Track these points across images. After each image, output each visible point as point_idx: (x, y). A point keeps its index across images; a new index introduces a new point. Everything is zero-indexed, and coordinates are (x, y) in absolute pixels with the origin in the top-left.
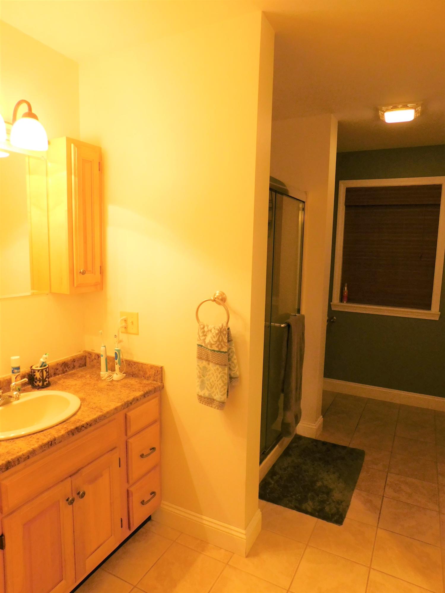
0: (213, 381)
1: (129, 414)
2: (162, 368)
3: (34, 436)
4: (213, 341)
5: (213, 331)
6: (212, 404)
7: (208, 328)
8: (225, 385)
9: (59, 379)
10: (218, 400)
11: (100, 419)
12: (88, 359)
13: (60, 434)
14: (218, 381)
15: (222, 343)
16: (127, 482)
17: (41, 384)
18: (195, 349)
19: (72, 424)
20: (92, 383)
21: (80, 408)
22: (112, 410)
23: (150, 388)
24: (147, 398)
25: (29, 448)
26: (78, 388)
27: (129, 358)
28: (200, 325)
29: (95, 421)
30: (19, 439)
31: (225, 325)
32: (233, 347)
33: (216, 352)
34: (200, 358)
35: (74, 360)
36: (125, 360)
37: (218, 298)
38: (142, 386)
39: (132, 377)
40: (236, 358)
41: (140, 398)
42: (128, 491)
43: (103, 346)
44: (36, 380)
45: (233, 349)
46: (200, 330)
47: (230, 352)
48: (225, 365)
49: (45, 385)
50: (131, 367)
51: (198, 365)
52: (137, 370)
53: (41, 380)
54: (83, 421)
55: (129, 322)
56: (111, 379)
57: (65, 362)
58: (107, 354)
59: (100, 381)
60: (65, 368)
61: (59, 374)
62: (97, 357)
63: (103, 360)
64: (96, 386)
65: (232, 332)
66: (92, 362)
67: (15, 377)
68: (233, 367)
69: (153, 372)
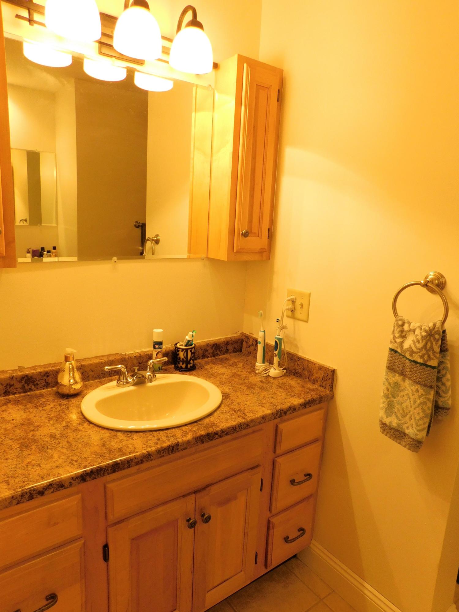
0: (407, 407)
1: (281, 426)
2: (334, 371)
3: (155, 434)
4: (416, 347)
5: (418, 332)
6: (400, 439)
7: (409, 326)
8: (426, 416)
9: (208, 363)
10: (412, 436)
11: (240, 428)
12: (244, 343)
13: (186, 439)
14: (415, 409)
15: (431, 353)
16: (269, 510)
17: (184, 366)
18: (385, 355)
19: (204, 427)
20: (243, 375)
21: (219, 407)
22: (257, 418)
23: (315, 396)
24: (308, 409)
25: (145, 450)
26: (225, 378)
27: (292, 351)
28: (397, 321)
29: (234, 429)
30: (138, 434)
31: (438, 324)
32: (448, 362)
33: (418, 365)
34: (391, 368)
35: (228, 342)
36: (287, 353)
37: (432, 281)
38: (304, 392)
39: (293, 376)
40: (450, 378)
41: (299, 407)
42: (269, 522)
43: (261, 330)
44: (179, 361)
45: (447, 364)
46: (396, 327)
47: (442, 367)
48: (431, 387)
49: (189, 368)
50: (294, 363)
51: (387, 379)
52: (301, 369)
53: (185, 361)
54: (217, 426)
55: (298, 303)
56: (267, 374)
57: (216, 344)
58: (266, 341)
59: (252, 374)
60: (216, 351)
61: (209, 356)
62: (254, 343)
63: (260, 348)
64: (246, 381)
65: (449, 337)
66: (249, 348)
67: (156, 353)
68: (443, 391)
69: (320, 375)
